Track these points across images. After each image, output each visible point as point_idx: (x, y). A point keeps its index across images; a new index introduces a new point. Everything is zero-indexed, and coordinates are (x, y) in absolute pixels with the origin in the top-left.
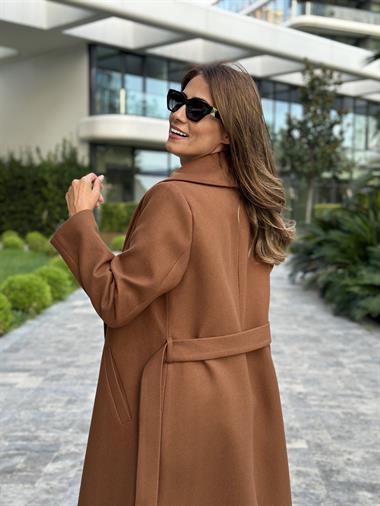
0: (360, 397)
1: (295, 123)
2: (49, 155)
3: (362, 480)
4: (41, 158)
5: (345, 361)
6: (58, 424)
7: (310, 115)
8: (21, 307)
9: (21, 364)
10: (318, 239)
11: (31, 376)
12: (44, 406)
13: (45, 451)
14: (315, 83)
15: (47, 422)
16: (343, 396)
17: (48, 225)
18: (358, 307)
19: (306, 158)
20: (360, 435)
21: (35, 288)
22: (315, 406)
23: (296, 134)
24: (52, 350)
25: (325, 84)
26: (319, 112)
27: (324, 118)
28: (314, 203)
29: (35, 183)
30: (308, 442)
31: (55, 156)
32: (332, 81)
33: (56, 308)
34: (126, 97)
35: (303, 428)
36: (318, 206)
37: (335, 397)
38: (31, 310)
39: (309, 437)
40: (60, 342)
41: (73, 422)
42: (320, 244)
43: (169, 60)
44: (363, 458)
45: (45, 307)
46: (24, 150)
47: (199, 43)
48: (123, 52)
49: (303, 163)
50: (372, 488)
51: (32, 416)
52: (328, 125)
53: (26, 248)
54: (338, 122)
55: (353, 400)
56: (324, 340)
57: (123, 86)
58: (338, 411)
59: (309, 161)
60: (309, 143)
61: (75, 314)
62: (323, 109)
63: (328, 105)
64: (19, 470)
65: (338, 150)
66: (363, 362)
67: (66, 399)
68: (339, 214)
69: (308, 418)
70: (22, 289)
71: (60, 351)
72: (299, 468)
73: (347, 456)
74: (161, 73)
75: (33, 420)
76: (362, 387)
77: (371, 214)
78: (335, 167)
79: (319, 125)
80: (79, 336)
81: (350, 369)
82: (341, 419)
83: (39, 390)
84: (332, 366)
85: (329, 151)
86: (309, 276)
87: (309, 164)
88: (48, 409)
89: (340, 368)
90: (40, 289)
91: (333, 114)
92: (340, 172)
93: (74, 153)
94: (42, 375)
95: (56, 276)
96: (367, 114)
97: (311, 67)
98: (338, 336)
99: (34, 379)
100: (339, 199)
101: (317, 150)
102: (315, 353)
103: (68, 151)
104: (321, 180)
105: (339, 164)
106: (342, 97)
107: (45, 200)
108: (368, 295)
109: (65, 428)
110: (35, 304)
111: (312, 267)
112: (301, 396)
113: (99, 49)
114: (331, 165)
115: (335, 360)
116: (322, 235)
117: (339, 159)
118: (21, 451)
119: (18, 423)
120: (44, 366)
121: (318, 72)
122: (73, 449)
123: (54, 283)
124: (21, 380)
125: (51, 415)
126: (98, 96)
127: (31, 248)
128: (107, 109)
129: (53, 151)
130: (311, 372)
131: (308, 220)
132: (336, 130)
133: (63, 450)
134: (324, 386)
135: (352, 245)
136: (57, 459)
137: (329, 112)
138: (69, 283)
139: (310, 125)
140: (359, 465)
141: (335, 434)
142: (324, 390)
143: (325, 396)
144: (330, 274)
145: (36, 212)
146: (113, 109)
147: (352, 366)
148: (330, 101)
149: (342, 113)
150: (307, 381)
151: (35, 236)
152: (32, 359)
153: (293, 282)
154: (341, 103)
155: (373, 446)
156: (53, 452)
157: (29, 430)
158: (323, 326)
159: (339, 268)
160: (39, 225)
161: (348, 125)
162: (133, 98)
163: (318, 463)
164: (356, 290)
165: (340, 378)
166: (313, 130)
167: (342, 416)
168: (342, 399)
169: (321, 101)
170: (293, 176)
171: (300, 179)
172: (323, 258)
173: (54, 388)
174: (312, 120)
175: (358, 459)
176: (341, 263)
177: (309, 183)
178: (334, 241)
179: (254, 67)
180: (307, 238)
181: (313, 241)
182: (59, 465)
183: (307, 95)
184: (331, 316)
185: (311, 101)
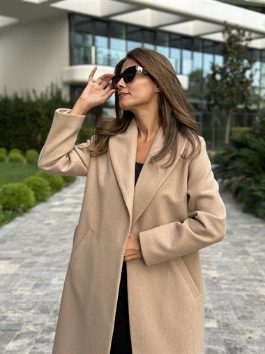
0: (261, 281)
1: (217, 69)
2: (42, 94)
4: (36, 97)
5: (250, 250)
6: (24, 306)
7: (228, 63)
8: (12, 208)
9: (5, 253)
10: (232, 155)
11: (11, 263)
12: (16, 290)
13: (10, 330)
14: (232, 40)
15: (16, 303)
16: (247, 280)
17: (41, 145)
18: (261, 207)
19: (225, 95)
21: (22, 194)
22: (226, 289)
23: (218, 77)
24: (30, 242)
25: (239, 40)
26: (235, 60)
27: (239, 65)
28: (231, 126)
29: (32, 115)
30: (218, 322)
31: (46, 95)
32: (244, 38)
33: (39, 207)
34: (96, 53)
35: (214, 309)
36: (234, 129)
37: (241, 281)
38: (19, 209)
39: (219, 317)
40: (36, 235)
42: (233, 158)
43: (127, 25)
44: (262, 336)
45: (30, 207)
46: (24, 90)
47: (148, 11)
48: (94, 19)
49: (223, 98)
51: (5, 298)
52: (241, 70)
53: (25, 161)
54: (249, 68)
55: (255, 284)
56: (235, 233)
57: (94, 44)
58: (243, 294)
59: (228, 96)
60: (227, 84)
61: (52, 212)
62: (237, 59)
63: (242, 56)
65: (249, 88)
67: (34, 283)
68: (248, 136)
69: (219, 300)
70: (13, 194)
71: (36, 242)
72: (210, 346)
73: (248, 335)
74: (121, 34)
75: (5, 302)
78: (247, 101)
79: (235, 70)
80: (52, 230)
81: (254, 256)
82: (246, 301)
83: (16, 274)
84: (240, 254)
85: (242, 89)
86: (226, 181)
87: (227, 99)
88: (18, 292)
89: (246, 256)
90: (26, 194)
92: (250, 105)
93: (59, 93)
94: (20, 263)
95: (40, 184)
97: (229, 28)
98: (246, 229)
99: (13, 265)
100: (250, 123)
101: (233, 89)
102: (228, 243)
103: (55, 92)
104: (237, 110)
105: (250, 98)
106: (252, 50)
107: (39, 127)
109: (29, 309)
111: (228, 175)
112: (215, 281)
113: (77, 17)
114: (243, 99)
115: (242, 249)
116: (235, 151)
117: (249, 95)
120: (22, 255)
121: (234, 32)
122: (32, 328)
123: (37, 189)
125: (20, 297)
126: (75, 51)
127: (28, 161)
128: (82, 61)
129: (44, 92)
130: (223, 259)
131: (227, 141)
132: (248, 73)
133: (24, 330)
134: (233, 271)
135: (257, 160)
136: (18, 337)
137: (242, 61)
138: (49, 188)
139: (228, 70)
140: (258, 343)
141: (240, 314)
142: (234, 275)
143: (234, 280)
144: (241, 181)
145: (33, 135)
146: (87, 61)
147: (255, 254)
148: (243, 53)
149: (252, 62)
150: (221, 267)
152: (13, 249)
154: (251, 54)
156: (16, 330)
159: (248, 177)
160: (35, 144)
161: (256, 70)
162: (101, 53)
163: (225, 340)
164: (259, 194)
165: (246, 264)
166: (230, 74)
167: (246, 298)
168: (246, 283)
169: (236, 53)
170: (216, 108)
171: (221, 109)
172: (236, 168)
173: (26, 273)
174: (230, 67)
175: (257, 338)
176: (249, 173)
177: (228, 113)
178: (245, 157)
179: (188, 29)
180: (224, 154)
181: (229, 156)
182: (19, 343)
183: (226, 49)
184: (241, 213)
185: (229, 53)
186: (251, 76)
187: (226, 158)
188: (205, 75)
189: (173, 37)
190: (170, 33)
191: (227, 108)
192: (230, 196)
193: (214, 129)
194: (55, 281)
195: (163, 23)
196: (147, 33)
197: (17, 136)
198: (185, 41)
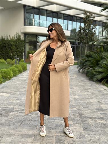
0: (92, 99)
1: (82, 28)
2: (12, 37)
3: (89, 116)
5: (90, 91)
6: (14, 104)
7: (86, 26)
8: (5, 78)
9: (4, 91)
11: (7, 94)
14: (87, 17)
16: (87, 98)
17: (12, 57)
18: (95, 78)
20: (90, 107)
21: (8, 73)
23: (82, 31)
24: (13, 88)
25: (90, 17)
27: (90, 27)
29: (9, 45)
30: (77, 108)
31: (14, 37)
32: (92, 17)
33: (14, 78)
34: (34, 21)
35: (76, 106)
39: (77, 107)
40: (15, 86)
41: (18, 104)
42: (86, 61)
43: (46, 10)
45: (11, 78)
46: (6, 36)
47: (55, 5)
48: (34, 8)
50: (91, 118)
52: (91, 29)
53: (6, 63)
54: (94, 28)
55: (90, 99)
56: (85, 86)
57: (33, 18)
58: (86, 102)
59: (85, 39)
61: (19, 80)
62: (90, 25)
64: (4, 114)
67: (16, 99)
69: (78, 103)
70: (5, 73)
71: (15, 88)
73: (86, 111)
74: (45, 14)
75: (7, 103)
76: (93, 97)
77: (100, 53)
79: (88, 29)
80: (20, 85)
81: (91, 93)
83: (9, 97)
85: (91, 36)
86: (84, 70)
88: (11, 101)
90: (10, 73)
92: (94, 42)
93: (20, 37)
94: (10, 94)
97: (86, 12)
99: (8, 94)
101: (88, 36)
103: (18, 36)
106: (95, 21)
107: (12, 50)
108: (98, 74)
110: (8, 77)
112: (77, 99)
113: (27, 7)
115: (87, 90)
116: (87, 59)
118: (4, 110)
119: (3, 104)
120: (11, 92)
121: (88, 14)
122: (17, 110)
123: (14, 71)
124: (4, 95)
126: (26, 21)
128: (29, 25)
130: (80, 93)
132: (93, 30)
134: (83, 96)
135: (94, 61)
136: (13, 112)
139: (86, 29)
141: (84, 107)
142: (83, 97)
143: (83, 99)
145: (9, 53)
146: (31, 24)
148: (91, 22)
150: (79, 95)
151: (9, 60)
152: (7, 90)
153: (79, 72)
154: (95, 23)
155: (93, 109)
158: (86, 83)
160: (10, 57)
161: (97, 29)
162: (36, 21)
165: (88, 95)
167: (86, 103)
168: (87, 99)
169: (89, 22)
170: (81, 44)
171: (83, 44)
172: (87, 65)
173: (13, 96)
175: (89, 112)
176: (91, 66)
177: (86, 46)
178: (90, 60)
179: (71, 12)
182: (14, 113)
183: (85, 21)
184: (88, 80)
185: (86, 22)
186: (95, 31)
187: (83, 61)
188: (77, 31)
189: (65, 15)
190: (64, 14)
191: (85, 43)
192: (85, 75)
193: (80, 52)
194: (23, 98)
195: (61, 10)
196: (54, 14)
197: (3, 53)
198: (69, 17)
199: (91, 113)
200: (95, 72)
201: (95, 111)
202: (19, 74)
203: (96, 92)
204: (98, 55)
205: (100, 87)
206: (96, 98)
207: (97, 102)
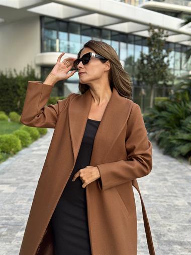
0: (176, 196)
1: (145, 56)
2: (20, 73)
3: (176, 240)
5: (168, 178)
6: (24, 211)
7: (152, 52)
8: (6, 151)
9: (6, 180)
10: (156, 116)
11: (10, 186)
12: (17, 202)
13: (16, 225)
14: (155, 36)
15: (18, 210)
16: (167, 196)
17: (20, 108)
18: (175, 151)
19: (150, 74)
20: (175, 216)
21: (13, 142)
22: (153, 201)
23: (145, 62)
24: (21, 173)
25: (160, 36)
26: (157, 51)
27: (159, 54)
28: (154, 97)
29: (14, 87)
31: (24, 73)
32: (163, 35)
33: (24, 151)
34: (59, 43)
36: (156, 98)
37: (163, 197)
38: (11, 152)
40: (25, 169)
42: (157, 118)
43: (81, 24)
44: (176, 228)
45: (18, 151)
46: (8, 70)
47: (96, 15)
48: (58, 20)
49: (148, 76)
50: (181, 244)
51: (10, 207)
52: (161, 57)
53: (9, 120)
54: (167, 56)
55: (172, 198)
56: (158, 167)
57: (58, 38)
58: (165, 204)
59: (152, 75)
60: (152, 66)
61: (34, 154)
62: (159, 49)
63: (161, 47)
64: (4, 236)
65: (167, 70)
66: (177, 178)
67: (28, 198)
68: (166, 103)
70: (6, 142)
71: (25, 173)
73: (168, 227)
74: (77, 31)
75: (11, 209)
76: (177, 192)
77: (183, 103)
78: (165, 78)
79: (157, 57)
80: (35, 166)
81: (171, 182)
82: (167, 208)
83: (14, 193)
84: (162, 181)
86: (151, 134)
87: (152, 77)
88: (19, 204)
89: (166, 182)
90: (15, 142)
91: (164, 51)
92: (167, 81)
93: (33, 72)
94: (16, 186)
95: (24, 135)
96: (181, 52)
97: (153, 28)
98: (166, 165)
99: (12, 188)
100: (167, 94)
101: (156, 70)
103: (30, 71)
104: (158, 85)
105: (167, 77)
106: (168, 43)
107: (19, 96)
108: (180, 145)
110: (13, 149)
111: (153, 130)
112: (146, 196)
114: (163, 78)
115: (163, 177)
116: (158, 114)
117: (167, 75)
119: (3, 211)
120: (17, 182)
121: (156, 30)
123: (23, 138)
124: (6, 189)
125: (20, 206)
126: (45, 43)
127: (12, 120)
128: (49, 49)
129: (23, 71)
130: (151, 184)
131: (151, 106)
132: (166, 60)
134: (157, 191)
135: (173, 119)
137: (162, 51)
138: (30, 138)
139: (152, 57)
140: (174, 231)
141: (163, 216)
143: (159, 196)
144: (162, 133)
145: (14, 102)
146: (53, 49)
147: (172, 181)
148: (162, 45)
149: (168, 51)
150: (149, 189)
151: (14, 114)
152: (11, 178)
154: (168, 46)
155: (181, 222)
156: (21, 226)
157: (9, 215)
158: (158, 160)
159: (166, 131)
160: (16, 108)
161: (172, 57)
162: (63, 43)
164: (174, 142)
165: (166, 187)
166: (154, 60)
167: (166, 206)
168: (166, 198)
169: (158, 45)
170: (144, 83)
171: (147, 85)
172: (159, 125)
173: (22, 192)
174: (153, 55)
175: (174, 229)
176: (167, 128)
177: (152, 87)
178: (164, 117)
179: (124, 28)
180: (151, 115)
181: (153, 117)
183: (151, 42)
184: (161, 155)
185: (153, 45)
186: (168, 61)
187: (152, 118)
188: (136, 60)
189: (113, 33)
190: (111, 31)
191: (152, 83)
193: (142, 98)
195: (107, 23)
196: (95, 30)
198: (122, 36)
199: (178, 230)
200: (175, 139)
201: (186, 226)
202: (33, 142)
203: (182, 180)
204: (178, 106)
205: (186, 169)
206: (184, 195)
207: (187, 204)
